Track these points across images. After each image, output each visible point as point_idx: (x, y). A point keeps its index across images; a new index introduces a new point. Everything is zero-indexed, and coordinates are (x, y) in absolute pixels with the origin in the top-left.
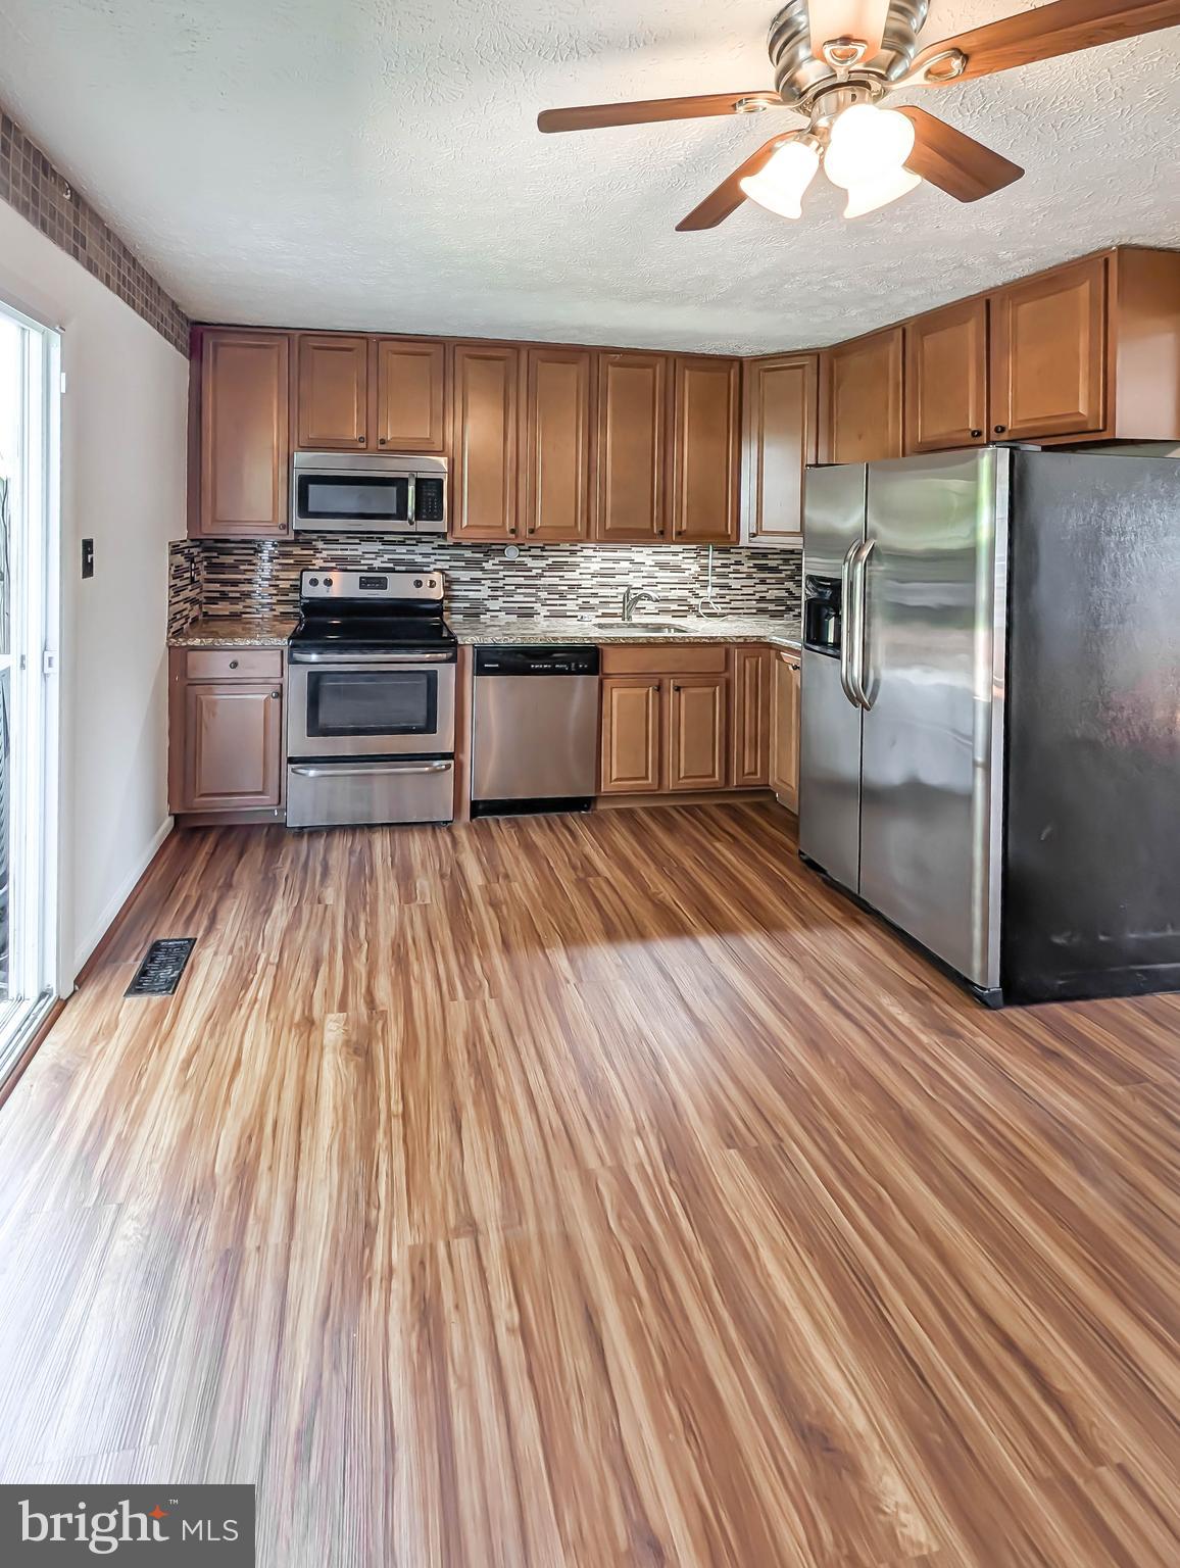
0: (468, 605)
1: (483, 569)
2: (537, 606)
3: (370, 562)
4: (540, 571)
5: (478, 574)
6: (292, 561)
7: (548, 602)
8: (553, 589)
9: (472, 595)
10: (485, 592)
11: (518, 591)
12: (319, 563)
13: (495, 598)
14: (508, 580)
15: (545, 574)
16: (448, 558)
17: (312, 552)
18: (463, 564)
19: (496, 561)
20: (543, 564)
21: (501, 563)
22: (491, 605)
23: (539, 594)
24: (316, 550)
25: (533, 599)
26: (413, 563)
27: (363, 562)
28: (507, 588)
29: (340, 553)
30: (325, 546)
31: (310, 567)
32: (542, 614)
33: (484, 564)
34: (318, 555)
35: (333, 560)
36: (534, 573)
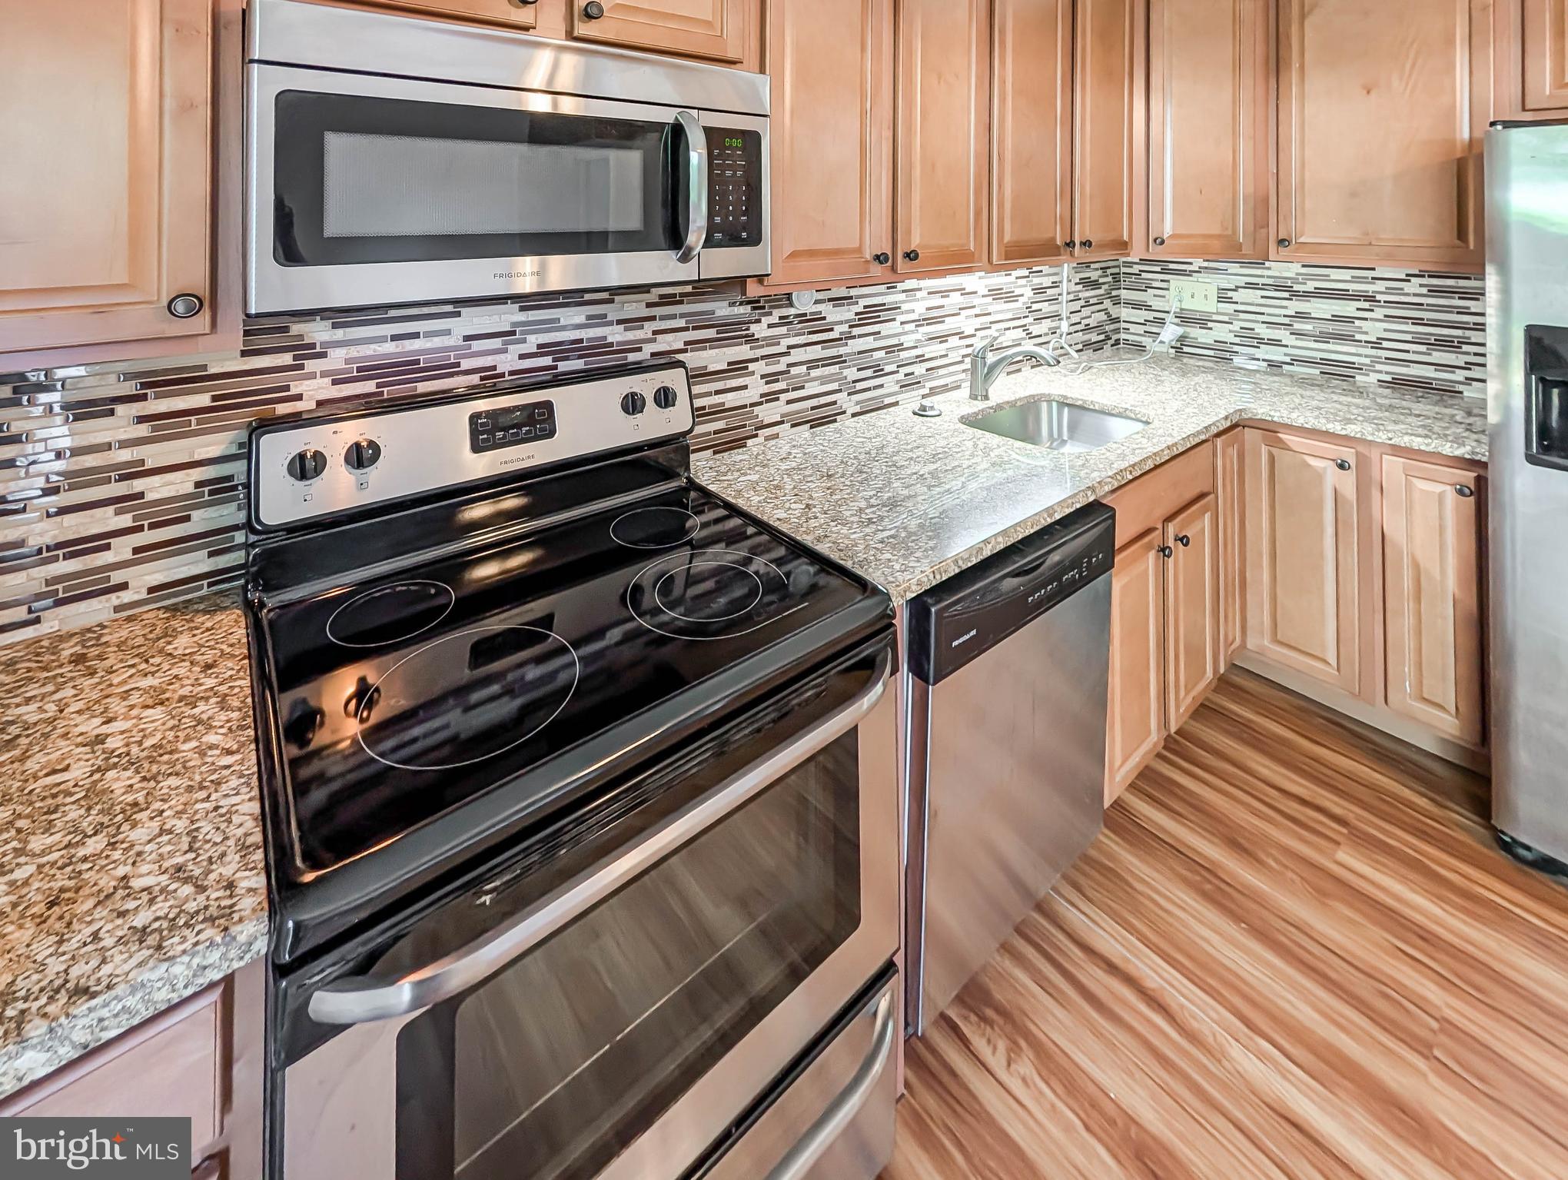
0: (720, 425)
1: (750, 339)
2: (841, 397)
3: (487, 361)
4: (845, 328)
5: (742, 352)
6: (203, 400)
7: (860, 386)
8: (865, 360)
9: (730, 400)
10: (756, 388)
11: (814, 373)
12: (313, 390)
13: (770, 397)
14: (797, 355)
15: (856, 331)
16: (682, 323)
17: (287, 359)
18: (711, 333)
19: (774, 319)
20: (848, 313)
21: (784, 321)
22: (768, 413)
23: (846, 372)
24: (306, 351)
25: (835, 386)
26: (602, 347)
27: (465, 364)
28: (794, 371)
29: (390, 347)
30: (340, 334)
31: (282, 409)
32: (849, 412)
33: (754, 328)
34: (311, 365)
35: (366, 372)
36: (838, 330)
